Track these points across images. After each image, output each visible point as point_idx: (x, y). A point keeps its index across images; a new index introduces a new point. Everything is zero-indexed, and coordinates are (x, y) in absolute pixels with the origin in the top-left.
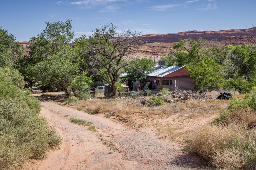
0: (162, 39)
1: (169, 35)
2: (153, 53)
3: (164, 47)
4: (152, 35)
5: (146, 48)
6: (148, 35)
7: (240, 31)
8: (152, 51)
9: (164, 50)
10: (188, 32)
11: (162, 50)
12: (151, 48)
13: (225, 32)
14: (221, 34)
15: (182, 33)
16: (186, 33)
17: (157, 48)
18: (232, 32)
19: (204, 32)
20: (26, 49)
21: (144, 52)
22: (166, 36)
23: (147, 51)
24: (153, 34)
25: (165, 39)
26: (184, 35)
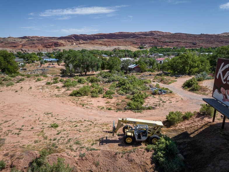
1: (110, 34)
5: (101, 42)
7: (144, 33)
10: (120, 33)
11: (109, 43)
12: (103, 42)
13: (137, 33)
14: (135, 34)
15: (117, 33)
16: (118, 33)
17: (106, 42)
18: (141, 33)
19: (127, 33)
21: (100, 44)
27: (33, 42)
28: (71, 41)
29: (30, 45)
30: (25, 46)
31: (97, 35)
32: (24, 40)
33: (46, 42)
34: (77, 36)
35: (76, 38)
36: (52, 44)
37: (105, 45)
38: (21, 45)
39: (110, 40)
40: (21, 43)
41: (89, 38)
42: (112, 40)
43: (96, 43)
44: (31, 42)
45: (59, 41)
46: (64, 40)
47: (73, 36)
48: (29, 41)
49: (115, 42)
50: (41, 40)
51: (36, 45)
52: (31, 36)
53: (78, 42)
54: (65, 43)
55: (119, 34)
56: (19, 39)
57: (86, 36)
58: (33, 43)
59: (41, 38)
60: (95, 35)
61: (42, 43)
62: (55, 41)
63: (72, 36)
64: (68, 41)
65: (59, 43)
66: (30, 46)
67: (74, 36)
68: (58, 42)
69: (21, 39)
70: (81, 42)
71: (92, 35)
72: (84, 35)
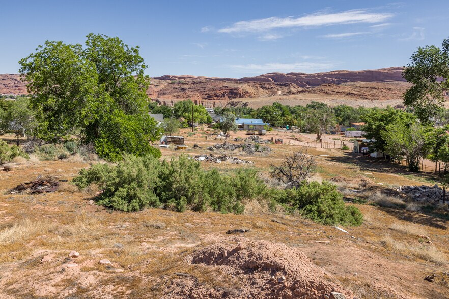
0: (358, 77)
1: (367, 71)
2: (361, 96)
3: (375, 88)
4: (343, 71)
5: (349, 89)
6: (339, 72)
8: (359, 93)
9: (375, 92)
10: (394, 69)
11: (372, 92)
12: (357, 90)
15: (385, 69)
16: (390, 69)
17: (365, 89)
20: (190, 85)
21: (348, 94)
22: (363, 73)
23: (352, 93)
24: (345, 71)
25: (362, 77)
26: (387, 72)
27: (183, 87)
28: (268, 86)
29: (176, 94)
30: (164, 94)
31: (332, 75)
32: (163, 83)
33: (210, 86)
34: (282, 76)
35: (280, 80)
36: (225, 93)
37: (363, 96)
38: (156, 92)
39: (373, 84)
40: (156, 89)
41: (311, 82)
42: (380, 84)
43: (337, 90)
44: (178, 87)
45: (239, 86)
46: (252, 84)
47: (270, 77)
48: (173, 84)
49: (389, 89)
50: (198, 84)
51: (188, 93)
52: (179, 75)
53: (285, 89)
54: (253, 91)
55: (392, 71)
56: (154, 80)
57: (303, 77)
58: (183, 89)
59: (198, 80)
60: (325, 75)
61: (202, 90)
62: (232, 86)
63: (268, 76)
64: (262, 87)
65: (240, 91)
66: (175, 96)
67: (275, 76)
68: (237, 89)
69: (157, 81)
70: (293, 90)
71: (318, 74)
72: (299, 74)
